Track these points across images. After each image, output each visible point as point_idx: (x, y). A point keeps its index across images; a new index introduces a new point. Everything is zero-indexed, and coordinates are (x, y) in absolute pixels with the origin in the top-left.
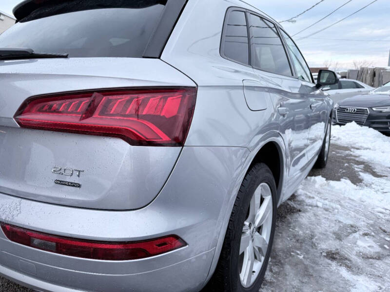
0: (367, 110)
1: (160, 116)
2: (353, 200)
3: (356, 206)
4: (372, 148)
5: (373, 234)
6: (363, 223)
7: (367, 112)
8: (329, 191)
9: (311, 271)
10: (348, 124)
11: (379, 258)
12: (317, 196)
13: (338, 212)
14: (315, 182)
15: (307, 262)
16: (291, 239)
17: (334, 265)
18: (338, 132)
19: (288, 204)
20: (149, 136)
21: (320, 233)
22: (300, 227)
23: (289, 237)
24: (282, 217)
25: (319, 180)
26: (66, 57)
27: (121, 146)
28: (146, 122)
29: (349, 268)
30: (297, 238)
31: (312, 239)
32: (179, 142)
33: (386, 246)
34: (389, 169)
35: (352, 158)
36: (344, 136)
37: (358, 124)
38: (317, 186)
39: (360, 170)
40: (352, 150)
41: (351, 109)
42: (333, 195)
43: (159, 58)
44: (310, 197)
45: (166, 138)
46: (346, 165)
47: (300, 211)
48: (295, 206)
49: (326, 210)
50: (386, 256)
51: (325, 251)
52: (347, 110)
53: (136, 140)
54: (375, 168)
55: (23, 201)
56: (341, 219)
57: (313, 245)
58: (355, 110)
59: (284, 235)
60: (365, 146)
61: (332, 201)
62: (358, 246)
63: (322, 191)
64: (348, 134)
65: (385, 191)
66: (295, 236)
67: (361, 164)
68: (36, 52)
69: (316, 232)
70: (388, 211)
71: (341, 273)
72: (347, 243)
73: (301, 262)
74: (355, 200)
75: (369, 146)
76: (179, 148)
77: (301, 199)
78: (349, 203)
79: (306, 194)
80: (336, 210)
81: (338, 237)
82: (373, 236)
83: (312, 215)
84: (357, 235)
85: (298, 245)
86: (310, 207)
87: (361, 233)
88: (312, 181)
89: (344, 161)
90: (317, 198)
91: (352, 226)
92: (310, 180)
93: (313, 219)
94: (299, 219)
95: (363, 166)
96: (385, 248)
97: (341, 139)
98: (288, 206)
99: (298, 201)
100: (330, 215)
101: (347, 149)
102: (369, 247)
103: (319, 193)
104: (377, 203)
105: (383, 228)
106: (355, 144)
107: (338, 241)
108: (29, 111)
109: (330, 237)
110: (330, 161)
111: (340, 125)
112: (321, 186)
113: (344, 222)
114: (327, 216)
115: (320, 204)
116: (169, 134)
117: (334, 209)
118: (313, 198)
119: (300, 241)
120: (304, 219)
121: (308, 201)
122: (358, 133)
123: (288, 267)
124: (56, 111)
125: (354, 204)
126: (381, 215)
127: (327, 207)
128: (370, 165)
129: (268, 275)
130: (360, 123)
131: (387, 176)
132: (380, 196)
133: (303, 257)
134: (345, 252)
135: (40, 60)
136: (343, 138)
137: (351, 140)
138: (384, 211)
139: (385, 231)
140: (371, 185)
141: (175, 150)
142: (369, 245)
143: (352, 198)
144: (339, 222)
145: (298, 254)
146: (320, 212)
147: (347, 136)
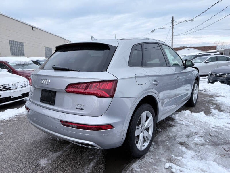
0: (226, 75)
1: (106, 89)
2: (201, 122)
3: (202, 125)
4: (225, 96)
5: (204, 136)
6: (202, 132)
7: (226, 76)
8: (191, 117)
9: (170, 148)
10: (215, 83)
11: (203, 145)
12: (184, 120)
13: (192, 127)
14: (185, 113)
15: (169, 145)
16: (166, 137)
17: (180, 147)
18: (210, 87)
19: (169, 123)
20: (103, 95)
21: (180, 135)
22: (171, 132)
23: (165, 136)
24: (164, 128)
25: (187, 112)
26: (79, 71)
27: (95, 98)
28: (102, 91)
29: (187, 148)
30: (169, 136)
31: (175, 137)
32: (112, 96)
33: (207, 141)
34: (229, 107)
35: (212, 101)
36: (212, 90)
37: (221, 83)
38: (186, 115)
39: (213, 108)
40: (214, 97)
41: (217, 74)
42: (192, 119)
43: (106, 71)
44: (181, 120)
45: (107, 95)
46: (207, 105)
47: (174, 126)
48: (172, 124)
49: (187, 126)
50: (206, 144)
51: (180, 142)
52: (215, 74)
53: (99, 96)
54: (222, 107)
55: (66, 114)
56: (192, 130)
57: (175, 140)
58: (219, 75)
59: (163, 135)
60: (222, 95)
61: (191, 122)
62: (194, 140)
63: (188, 118)
64: (214, 88)
65: (220, 118)
66: (168, 136)
67: (215, 105)
68: (70, 69)
69: (178, 134)
70: (216, 127)
71: (182, 149)
72: (190, 139)
73: (167, 145)
74: (202, 121)
75: (224, 95)
76: (112, 98)
77: (176, 121)
78: (199, 123)
79: (179, 119)
80: (191, 126)
81: (188, 137)
82: (204, 137)
83: (179, 127)
84: (196, 136)
85: (168, 139)
86: (179, 125)
87: (199, 135)
88: (184, 112)
89: (206, 103)
90: (184, 121)
91: (196, 133)
92: (183, 112)
93: (179, 129)
94: (172, 129)
95: (216, 106)
96: (207, 142)
97: (211, 91)
98: (169, 124)
99: (175, 122)
100: (188, 128)
101: (212, 96)
102: (200, 141)
103: (186, 118)
104: (213, 123)
105: (210, 134)
106: (217, 94)
107: (187, 138)
108: (69, 88)
109: (183, 137)
110: (199, 103)
111: (212, 83)
112: (188, 115)
113: (193, 131)
114: (186, 129)
115: (184, 123)
116: (109, 94)
117: (190, 125)
118: (182, 120)
119: (169, 138)
120: (174, 129)
121: (180, 122)
122: (221, 88)
123: (161, 147)
124: (77, 88)
125: (202, 124)
126: (212, 129)
127: (187, 124)
128: (220, 105)
129: (152, 149)
130: (222, 82)
131: (225, 111)
132: (216, 120)
133: (169, 144)
134: (188, 142)
135: (70, 72)
136: (212, 91)
137: (216, 92)
138: (214, 127)
139: (211, 135)
140: (214, 115)
141: (111, 99)
142: (200, 140)
143: (201, 121)
144: (191, 131)
145: (167, 142)
146: (183, 127)
147: (214, 89)
